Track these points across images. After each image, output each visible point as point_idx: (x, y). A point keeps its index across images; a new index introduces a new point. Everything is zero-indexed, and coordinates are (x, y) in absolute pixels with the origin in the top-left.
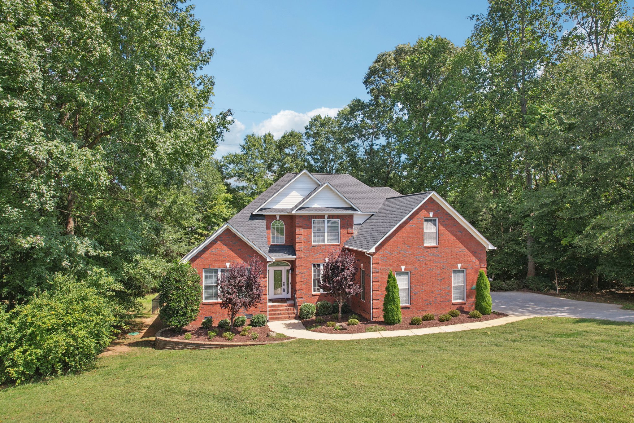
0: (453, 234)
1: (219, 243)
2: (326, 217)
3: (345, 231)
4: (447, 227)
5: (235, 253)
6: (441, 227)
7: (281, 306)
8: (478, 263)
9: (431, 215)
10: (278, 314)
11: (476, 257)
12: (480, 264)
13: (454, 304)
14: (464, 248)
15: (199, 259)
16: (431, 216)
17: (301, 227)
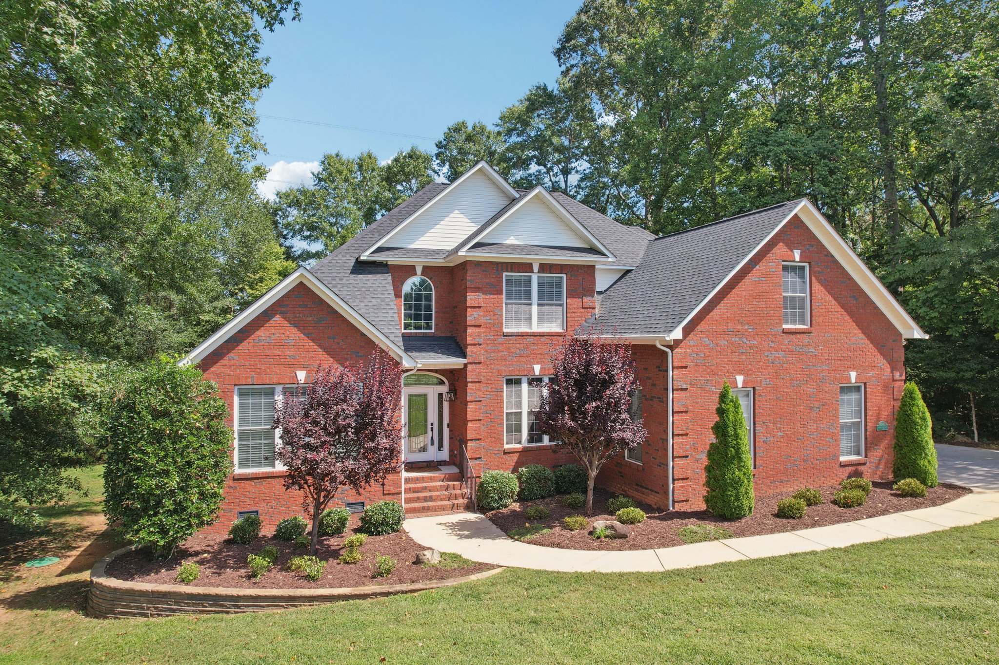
0: (839, 303)
1: (277, 318)
2: (536, 268)
3: (576, 303)
4: (828, 286)
5: (320, 346)
6: (816, 286)
7: (431, 479)
8: (888, 370)
9: (797, 255)
10: (426, 499)
11: (884, 357)
12: (892, 372)
13: (843, 465)
14: (861, 336)
15: (223, 362)
16: (797, 258)
17: (477, 289)
